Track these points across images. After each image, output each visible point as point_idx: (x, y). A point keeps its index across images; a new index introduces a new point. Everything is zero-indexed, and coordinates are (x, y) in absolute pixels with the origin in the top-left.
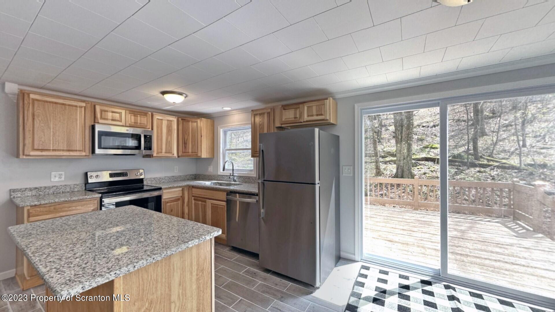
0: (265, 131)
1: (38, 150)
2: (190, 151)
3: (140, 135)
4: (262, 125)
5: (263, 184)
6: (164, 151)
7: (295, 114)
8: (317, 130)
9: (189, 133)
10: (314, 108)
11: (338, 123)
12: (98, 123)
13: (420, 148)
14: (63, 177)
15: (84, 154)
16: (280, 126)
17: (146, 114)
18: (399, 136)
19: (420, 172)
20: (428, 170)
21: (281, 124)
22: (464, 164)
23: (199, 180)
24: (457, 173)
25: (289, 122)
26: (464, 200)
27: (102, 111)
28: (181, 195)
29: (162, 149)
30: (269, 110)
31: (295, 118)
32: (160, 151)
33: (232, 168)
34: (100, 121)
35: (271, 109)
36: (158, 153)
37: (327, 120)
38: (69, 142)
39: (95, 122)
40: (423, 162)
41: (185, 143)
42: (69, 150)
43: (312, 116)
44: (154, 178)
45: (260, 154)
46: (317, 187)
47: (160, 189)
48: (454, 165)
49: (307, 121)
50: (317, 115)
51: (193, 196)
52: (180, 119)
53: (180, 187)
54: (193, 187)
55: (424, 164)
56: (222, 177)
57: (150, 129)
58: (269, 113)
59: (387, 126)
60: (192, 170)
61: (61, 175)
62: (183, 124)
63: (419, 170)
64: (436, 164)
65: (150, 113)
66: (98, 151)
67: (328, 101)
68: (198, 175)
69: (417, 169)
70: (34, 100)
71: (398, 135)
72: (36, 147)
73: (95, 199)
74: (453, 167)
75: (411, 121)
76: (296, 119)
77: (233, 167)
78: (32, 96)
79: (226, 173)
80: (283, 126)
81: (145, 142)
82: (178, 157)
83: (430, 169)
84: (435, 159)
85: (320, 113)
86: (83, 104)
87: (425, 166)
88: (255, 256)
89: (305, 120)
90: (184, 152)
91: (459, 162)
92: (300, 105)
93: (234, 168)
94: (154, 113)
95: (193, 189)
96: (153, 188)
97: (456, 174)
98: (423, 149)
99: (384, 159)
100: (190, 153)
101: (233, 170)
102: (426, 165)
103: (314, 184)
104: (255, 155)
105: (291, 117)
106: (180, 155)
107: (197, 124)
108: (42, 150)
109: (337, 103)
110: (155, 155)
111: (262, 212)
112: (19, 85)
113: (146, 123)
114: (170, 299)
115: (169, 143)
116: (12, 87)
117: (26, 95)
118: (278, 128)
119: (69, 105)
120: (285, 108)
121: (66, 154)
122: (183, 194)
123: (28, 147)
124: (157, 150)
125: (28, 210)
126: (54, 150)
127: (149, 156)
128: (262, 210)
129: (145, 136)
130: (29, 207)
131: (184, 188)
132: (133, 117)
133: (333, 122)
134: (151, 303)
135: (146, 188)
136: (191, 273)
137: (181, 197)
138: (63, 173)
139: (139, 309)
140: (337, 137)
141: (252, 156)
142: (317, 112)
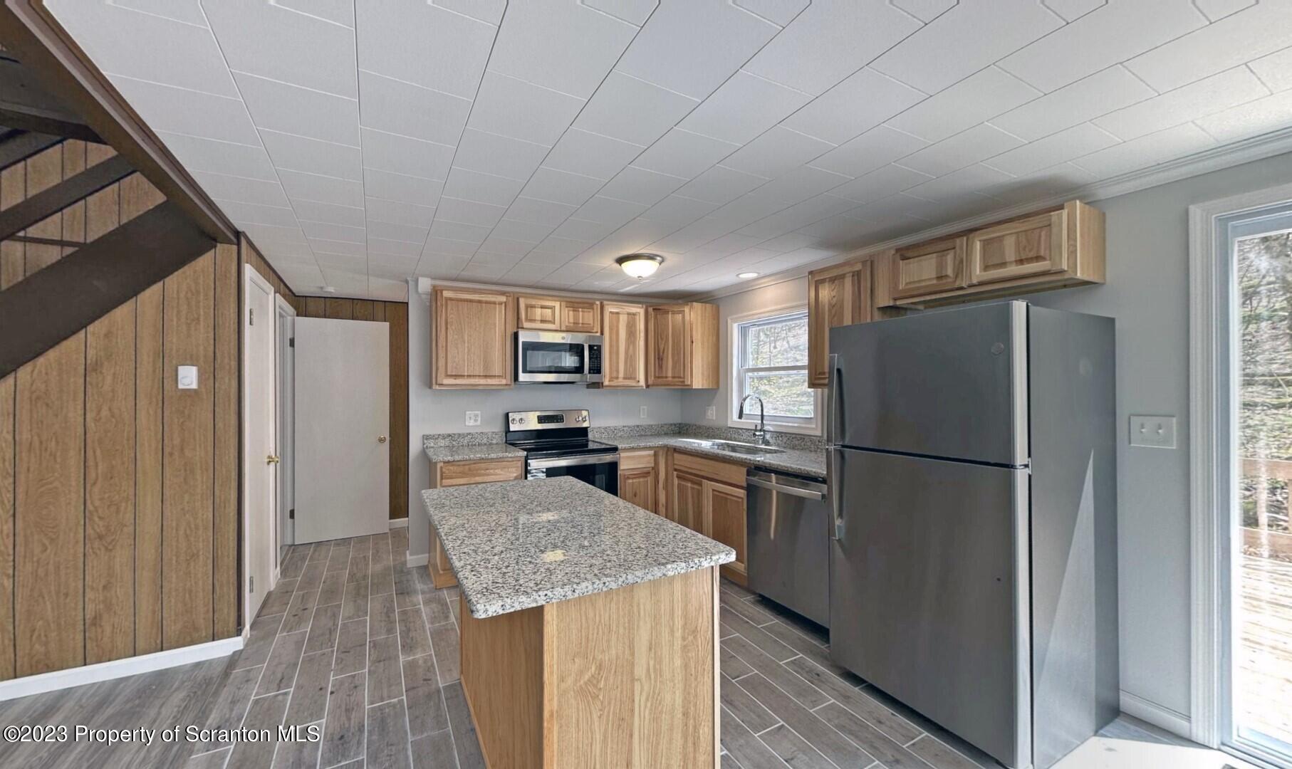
0: (847, 321)
1: (451, 376)
2: (670, 374)
3: (583, 347)
4: (836, 308)
5: (841, 455)
6: (621, 375)
7: (941, 266)
8: (1019, 307)
9: (667, 336)
10: (1009, 243)
11: (1108, 277)
12: (523, 328)
14: (479, 419)
15: (504, 382)
16: (891, 304)
17: (590, 305)
21: (895, 299)
23: (688, 436)
25: (921, 292)
27: (527, 307)
28: (653, 465)
29: (618, 371)
30: (858, 267)
31: (939, 278)
32: (614, 375)
33: (760, 414)
34: (526, 325)
35: (864, 263)
36: (611, 378)
37: (1062, 272)
38: (486, 362)
39: (518, 328)
41: (660, 359)
42: (486, 376)
43: (1003, 264)
44: (606, 429)
45: (831, 378)
46: (1021, 475)
47: (615, 449)
49: (981, 284)
50: (1021, 262)
51: (676, 470)
52: (650, 309)
53: (650, 448)
54: (676, 450)
56: (737, 432)
57: (599, 334)
58: (857, 275)
60: (672, 413)
61: (476, 416)
62: (656, 318)
65: (598, 303)
66: (523, 377)
67: (1065, 213)
68: (686, 425)
70: (447, 300)
72: (449, 372)
73: (518, 459)
76: (944, 281)
77: (762, 410)
78: (446, 294)
79: (746, 423)
80: (899, 303)
81: (590, 358)
82: (648, 386)
85: (1032, 255)
86: (503, 299)
88: (820, 631)
89: (975, 281)
90: (659, 377)
92: (958, 241)
93: (765, 414)
94: (605, 302)
95: (676, 455)
96: (603, 447)
100: (670, 379)
101: (762, 416)
104: (817, 382)
105: (925, 278)
106: (650, 382)
107: (684, 317)
108: (456, 376)
109: (1104, 214)
110: (606, 383)
111: (839, 527)
112: (433, 278)
113: (591, 322)
114: (632, 673)
115: (630, 360)
116: (425, 284)
117: (439, 294)
118: (884, 310)
119: (487, 302)
120: (910, 254)
121: (482, 381)
122: (656, 462)
123: (442, 370)
124: (611, 372)
125: (441, 468)
126: (469, 376)
127: (597, 385)
128: (838, 522)
129: (591, 347)
130: (442, 464)
131: (656, 451)
132: (571, 313)
133: (1086, 278)
134: (600, 667)
135: (591, 446)
136: (672, 632)
137: (653, 468)
138: (479, 412)
139: (581, 673)
140: (1107, 326)
141: (811, 385)
142: (1019, 253)
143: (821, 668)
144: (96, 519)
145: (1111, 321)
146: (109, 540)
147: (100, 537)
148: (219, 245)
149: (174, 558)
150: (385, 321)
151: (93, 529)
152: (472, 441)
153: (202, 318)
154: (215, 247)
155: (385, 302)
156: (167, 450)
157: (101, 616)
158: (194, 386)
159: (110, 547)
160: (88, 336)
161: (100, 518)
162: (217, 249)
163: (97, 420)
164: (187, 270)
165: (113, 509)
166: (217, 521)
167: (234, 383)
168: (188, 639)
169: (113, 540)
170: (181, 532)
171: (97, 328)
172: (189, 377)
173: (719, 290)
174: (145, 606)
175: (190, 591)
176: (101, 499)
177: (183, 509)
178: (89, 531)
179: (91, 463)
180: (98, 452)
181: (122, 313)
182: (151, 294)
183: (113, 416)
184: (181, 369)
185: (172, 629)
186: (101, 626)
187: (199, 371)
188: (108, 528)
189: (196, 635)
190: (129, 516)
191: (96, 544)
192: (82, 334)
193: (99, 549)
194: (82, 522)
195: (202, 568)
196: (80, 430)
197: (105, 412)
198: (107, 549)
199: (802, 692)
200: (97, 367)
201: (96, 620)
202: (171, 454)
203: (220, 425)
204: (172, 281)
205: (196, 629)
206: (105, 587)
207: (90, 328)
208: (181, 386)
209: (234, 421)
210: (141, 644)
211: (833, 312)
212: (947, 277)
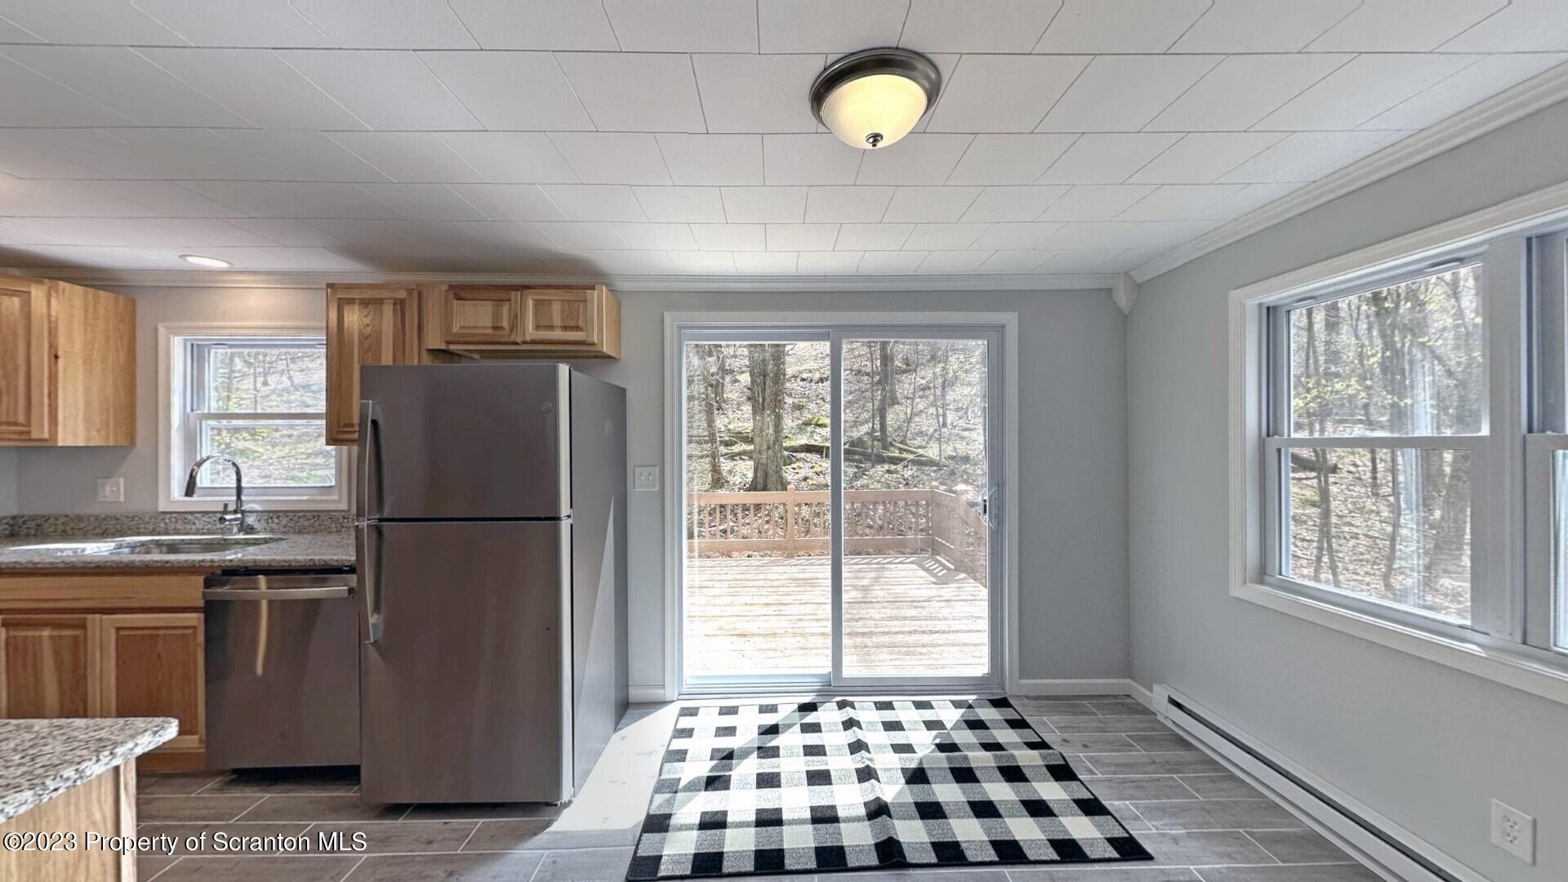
0: (387, 359)
4: (370, 339)
5: (378, 532)
7: (497, 316)
8: (563, 369)
10: (556, 308)
11: (622, 354)
13: (798, 425)
16: (443, 347)
18: (758, 397)
19: (796, 477)
20: (812, 470)
21: (448, 343)
22: (867, 457)
25: (476, 339)
26: (866, 527)
30: (401, 295)
31: (495, 328)
33: (234, 484)
35: (409, 291)
37: (593, 344)
40: (802, 455)
43: (551, 328)
45: (362, 433)
46: (565, 526)
49: (533, 342)
50: (565, 328)
55: (803, 459)
56: (180, 519)
58: (400, 304)
59: (735, 373)
63: (795, 471)
64: (824, 459)
67: (596, 293)
68: (34, 517)
69: (792, 470)
71: (756, 395)
74: (851, 463)
75: (782, 366)
76: (500, 333)
77: (239, 480)
79: (205, 502)
80: (452, 347)
83: (815, 469)
84: (823, 447)
85: (573, 324)
87: (806, 463)
88: (341, 775)
89: (528, 339)
91: (860, 454)
92: (513, 294)
93: (244, 485)
97: (856, 477)
98: (802, 427)
99: (729, 448)
101: (239, 490)
102: (808, 460)
103: (557, 519)
104: (341, 436)
105: (480, 324)
109: (621, 303)
111: (374, 624)
118: (435, 353)
120: (462, 294)
128: (373, 619)
133: (609, 352)
140: (621, 393)
141: (331, 440)
142: (563, 319)
145: (624, 391)
211: (366, 345)
212: (502, 328)
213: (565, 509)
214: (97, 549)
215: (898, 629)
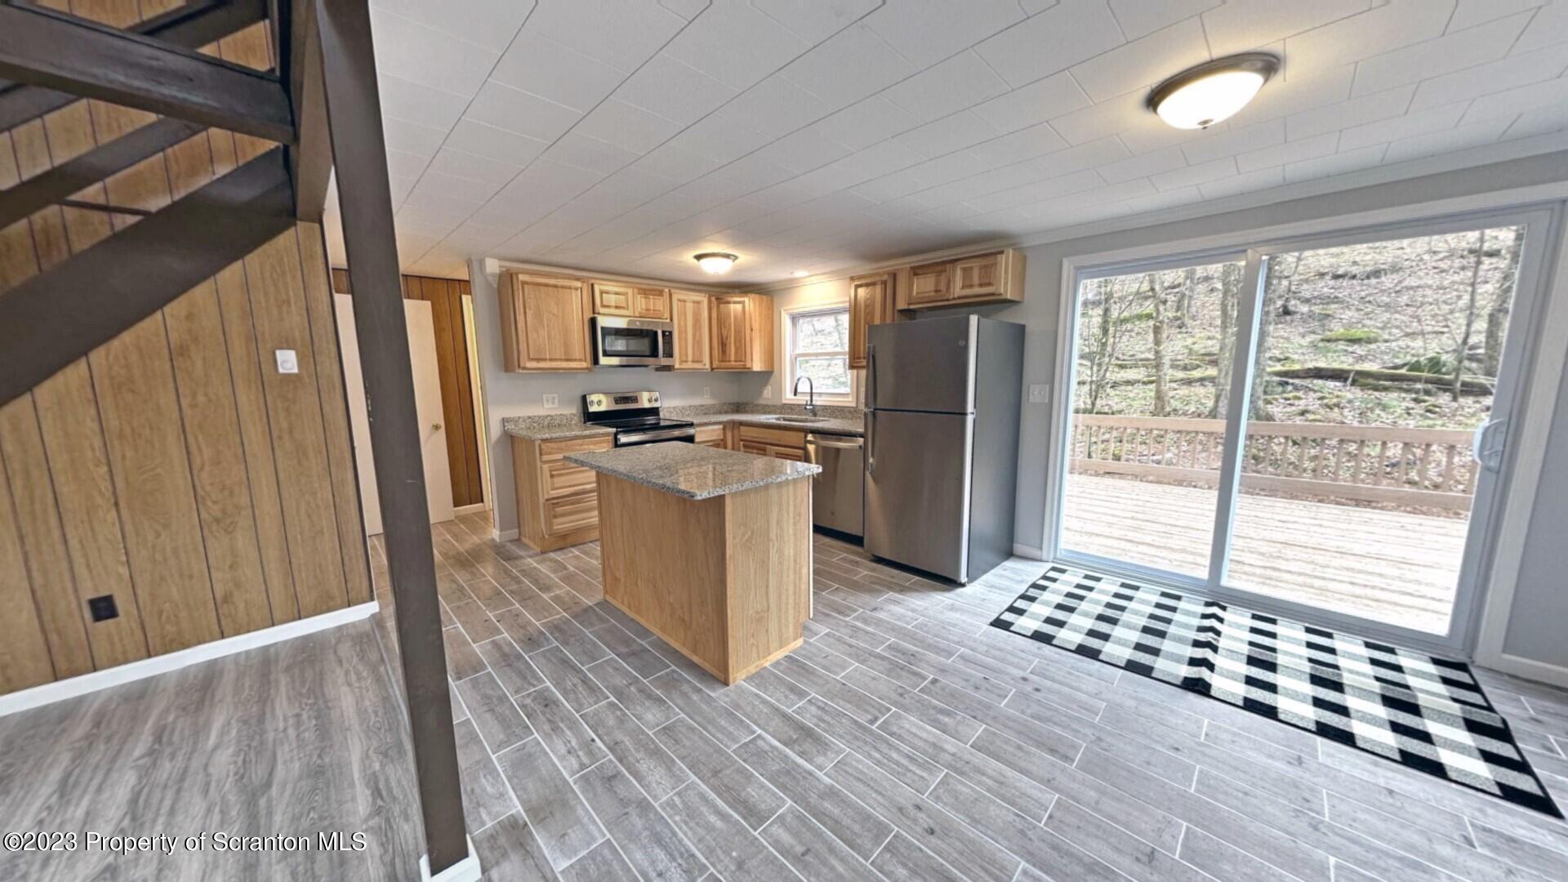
0: (877, 321)
1: (533, 360)
2: (733, 358)
3: (656, 333)
4: (869, 305)
5: (874, 415)
6: (690, 358)
7: (937, 283)
8: (974, 319)
9: (730, 325)
10: (976, 273)
11: (1026, 295)
12: (599, 314)
13: (1312, 342)
14: (556, 401)
15: (584, 365)
16: (906, 307)
17: (660, 293)
18: (1233, 310)
19: (1289, 409)
20: (1320, 402)
21: (909, 304)
22: (1445, 386)
23: (746, 412)
24: (1411, 411)
25: (925, 300)
26: (1405, 483)
27: (602, 293)
28: (722, 437)
29: (687, 355)
30: (885, 277)
31: (936, 291)
32: (684, 359)
33: (809, 391)
34: (602, 310)
35: (889, 274)
36: (682, 362)
37: (1000, 294)
38: (567, 346)
39: (594, 313)
40: (1307, 382)
41: (723, 345)
42: (567, 360)
43: (971, 286)
44: (674, 408)
45: (868, 362)
46: (970, 419)
47: (691, 425)
48: (1408, 391)
49: (959, 298)
50: (981, 285)
51: (742, 440)
52: (713, 299)
53: (720, 423)
54: (741, 423)
55: (1307, 387)
56: (791, 408)
57: (668, 321)
58: (884, 283)
59: (1215, 280)
60: (731, 394)
61: (554, 398)
62: (718, 307)
63: (1288, 402)
64: (1348, 388)
65: (667, 290)
66: (603, 360)
67: (1004, 256)
68: (743, 404)
69: (1282, 401)
70: (524, 283)
71: (1229, 308)
72: (531, 356)
73: (608, 434)
74: (1403, 395)
75: (1277, 268)
76: (939, 294)
77: (812, 388)
78: (522, 277)
79: (802, 399)
80: (912, 307)
81: (664, 343)
82: (712, 369)
83: (1325, 401)
84: (1348, 372)
85: (987, 281)
86: (578, 284)
87: (1311, 393)
88: (857, 541)
89: (956, 296)
90: (723, 361)
91: (1427, 381)
92: (948, 266)
93: (814, 391)
94: (673, 291)
95: (742, 428)
96: (675, 423)
97: (1409, 414)
98: (1321, 344)
99: (1188, 373)
100: (733, 363)
101: (811, 394)
102: (1316, 388)
103: (964, 414)
104: (855, 365)
105: (927, 290)
106: (714, 366)
107: (744, 307)
108: (538, 360)
109: (1025, 257)
110: (677, 366)
111: (872, 465)
112: (500, 259)
113: (662, 309)
114: (768, 536)
115: (698, 343)
116: (493, 266)
117: (514, 277)
118: (902, 312)
119: (563, 287)
120: (919, 271)
121: (565, 365)
122: (725, 434)
123: (523, 355)
124: (680, 358)
125: (540, 445)
126: (551, 360)
127: (668, 368)
128: (871, 460)
129: (663, 332)
130: (539, 442)
131: (726, 425)
132: (643, 300)
133: (1013, 298)
134: (753, 533)
135: (662, 423)
136: (788, 514)
137: (722, 440)
138: (556, 396)
139: (744, 535)
140: (1021, 330)
141: (852, 367)
142: (980, 279)
143: (858, 559)
144: (209, 503)
145: (1023, 327)
146: (228, 521)
147: (217, 521)
148: (299, 223)
149: (299, 536)
150: (423, 299)
151: (208, 513)
152: (551, 423)
153: (292, 301)
154: (295, 225)
155: (421, 277)
156: (275, 434)
157: (231, 594)
158: (295, 370)
159: (230, 529)
160: (167, 318)
161: (214, 502)
162: (298, 227)
163: (193, 406)
164: (267, 247)
165: (226, 493)
166: (337, 501)
167: (336, 367)
168: (324, 608)
169: (232, 523)
170: (302, 512)
171: (176, 309)
172: (288, 362)
173: (774, 283)
174: (276, 581)
175: (320, 566)
176: (211, 484)
177: (301, 490)
178: (204, 515)
179: (193, 448)
180: (200, 438)
181: (201, 293)
182: (231, 274)
183: (210, 401)
184: (278, 353)
185: (307, 599)
186: (233, 603)
187: (297, 355)
188: (224, 511)
189: (331, 604)
190: (244, 500)
191: (214, 528)
192: (158, 315)
193: (218, 531)
194: (195, 507)
195: (329, 543)
196: (176, 415)
197: (201, 399)
198: (226, 531)
199: (847, 571)
200: (183, 351)
201: (227, 598)
202: (280, 438)
203: (327, 408)
204: (253, 259)
205: (331, 598)
206: (231, 567)
207: (167, 309)
208: (281, 370)
209: (342, 406)
210: (277, 615)
211: (868, 311)
212: (940, 291)
213: (970, 408)
214: (771, 419)
215: (1332, 577)
